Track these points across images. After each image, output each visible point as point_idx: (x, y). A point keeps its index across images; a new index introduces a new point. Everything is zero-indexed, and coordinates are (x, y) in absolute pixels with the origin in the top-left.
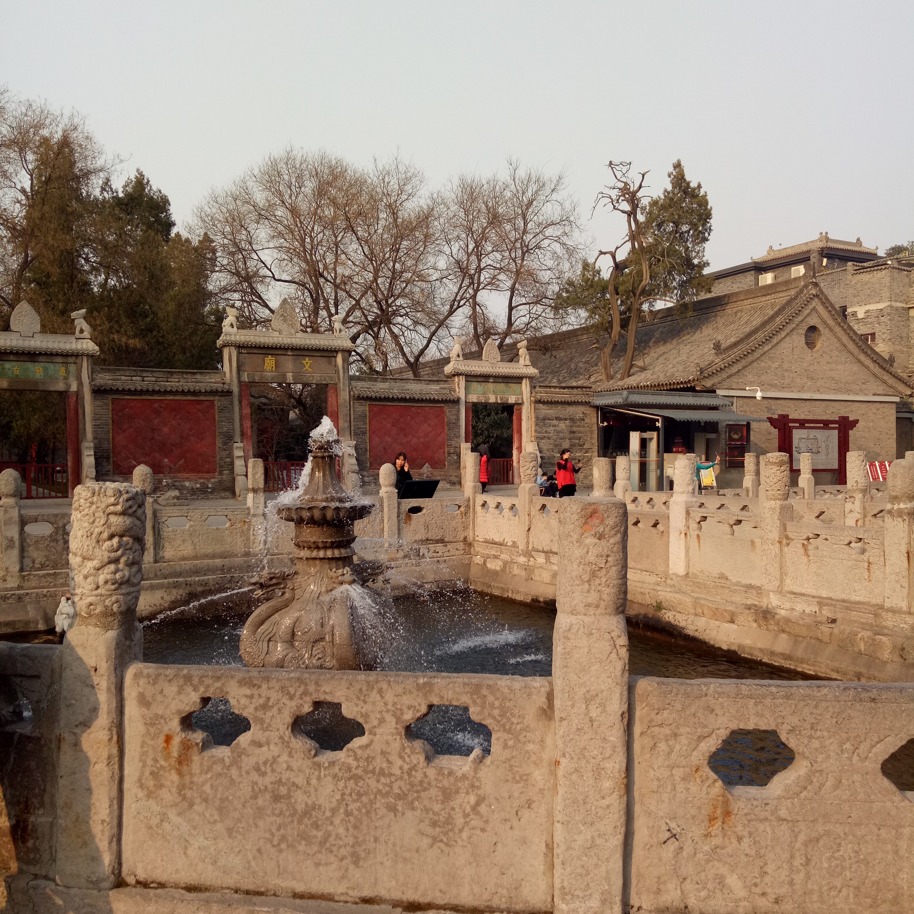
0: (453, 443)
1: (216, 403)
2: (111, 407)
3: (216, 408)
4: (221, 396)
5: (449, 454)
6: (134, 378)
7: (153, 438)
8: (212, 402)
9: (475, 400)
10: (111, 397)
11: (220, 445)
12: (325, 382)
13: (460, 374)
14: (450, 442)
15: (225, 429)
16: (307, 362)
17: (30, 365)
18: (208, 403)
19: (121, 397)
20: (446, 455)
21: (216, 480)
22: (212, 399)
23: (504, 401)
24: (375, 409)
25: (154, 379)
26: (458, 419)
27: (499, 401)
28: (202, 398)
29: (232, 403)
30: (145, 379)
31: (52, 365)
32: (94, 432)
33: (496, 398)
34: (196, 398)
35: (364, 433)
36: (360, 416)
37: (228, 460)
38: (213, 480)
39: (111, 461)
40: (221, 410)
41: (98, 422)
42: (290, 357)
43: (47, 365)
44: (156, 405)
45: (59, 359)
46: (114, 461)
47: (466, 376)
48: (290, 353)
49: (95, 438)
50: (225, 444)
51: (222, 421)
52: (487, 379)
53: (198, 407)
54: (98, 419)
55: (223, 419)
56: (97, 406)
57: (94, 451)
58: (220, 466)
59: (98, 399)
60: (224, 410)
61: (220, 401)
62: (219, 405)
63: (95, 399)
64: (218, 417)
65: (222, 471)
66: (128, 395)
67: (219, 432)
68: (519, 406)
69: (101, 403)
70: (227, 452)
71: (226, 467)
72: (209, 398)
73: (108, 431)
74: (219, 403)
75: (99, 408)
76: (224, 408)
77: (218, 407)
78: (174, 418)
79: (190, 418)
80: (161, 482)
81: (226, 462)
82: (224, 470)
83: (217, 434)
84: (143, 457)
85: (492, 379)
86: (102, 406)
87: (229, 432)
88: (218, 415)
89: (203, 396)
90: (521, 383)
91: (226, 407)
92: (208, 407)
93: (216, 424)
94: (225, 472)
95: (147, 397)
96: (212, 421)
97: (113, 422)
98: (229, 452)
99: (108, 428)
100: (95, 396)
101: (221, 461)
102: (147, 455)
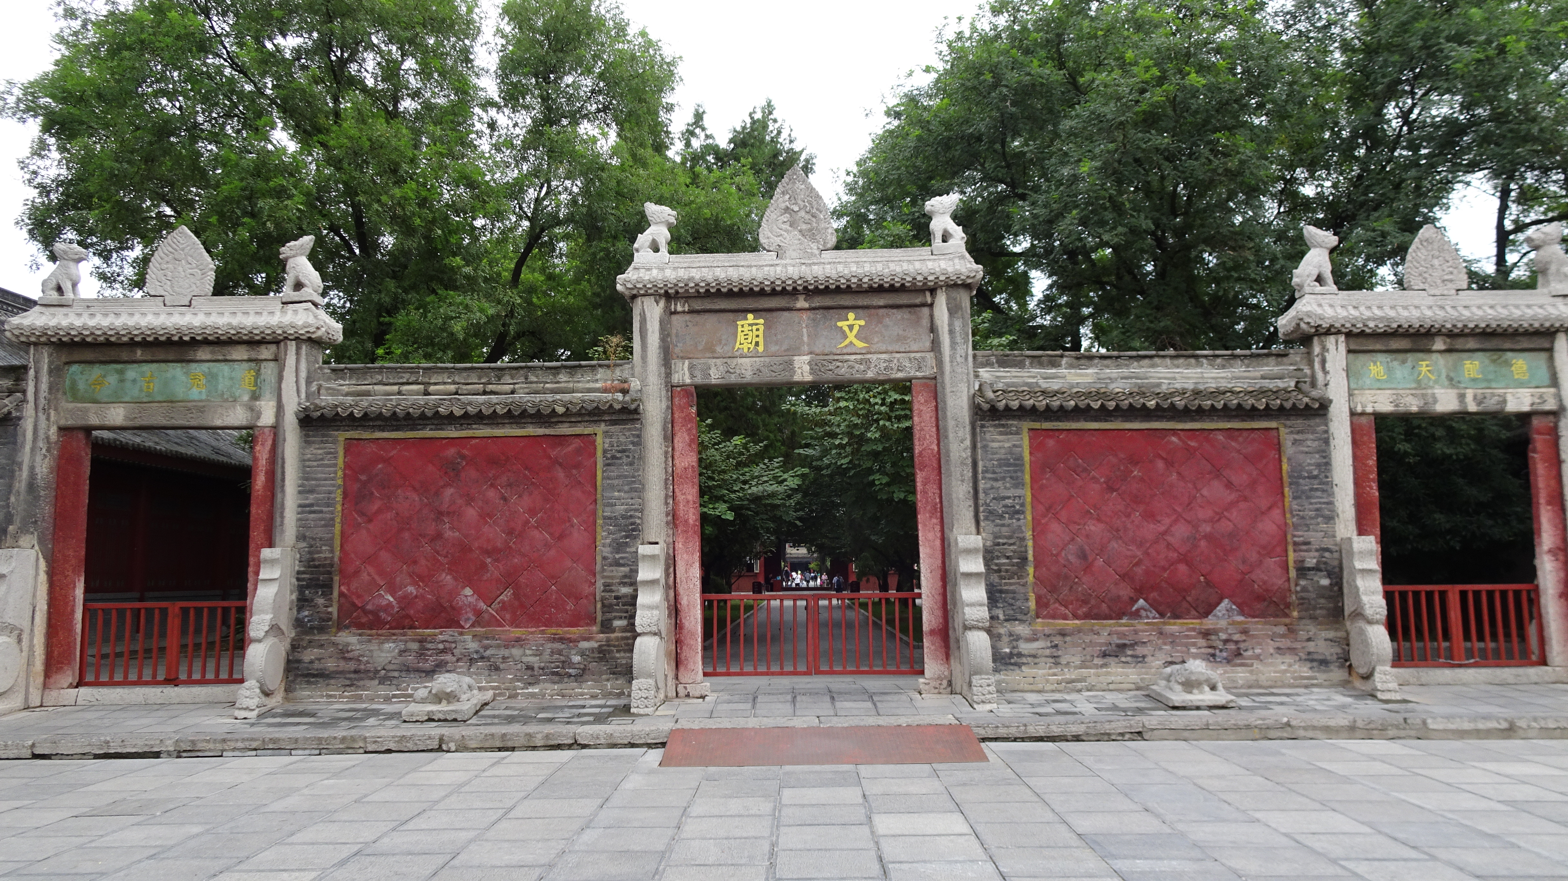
0: (1315, 537)
1: (599, 440)
2: (340, 461)
3: (599, 453)
4: (614, 423)
5: (1302, 571)
6: (405, 388)
7: (439, 536)
8: (589, 440)
9: (1386, 407)
10: (342, 436)
11: (606, 551)
12: (900, 375)
13: (1328, 332)
14: (1301, 535)
15: (620, 509)
16: (852, 323)
17: (176, 371)
18: (577, 441)
19: (366, 435)
20: (1293, 573)
21: (595, 645)
22: (587, 431)
23: (1491, 405)
24: (1051, 443)
25: (452, 388)
26: (1326, 465)
27: (1472, 407)
28: (564, 429)
29: (639, 441)
30: (432, 388)
31: (225, 368)
32: (302, 523)
33: (1462, 397)
34: (547, 431)
35: (1016, 513)
36: (1004, 463)
37: (625, 590)
38: (584, 645)
39: (336, 594)
40: (611, 461)
41: (311, 498)
42: (805, 316)
43: (216, 367)
44: (451, 452)
45: (240, 353)
46: (341, 594)
47: (1349, 335)
48: (802, 303)
49: (301, 537)
50: (619, 547)
51: (612, 487)
52: (1422, 343)
53: (553, 453)
54: (311, 492)
55: (616, 482)
56: (309, 460)
57: (297, 568)
58: (603, 606)
59: (314, 442)
60: (620, 458)
61: (611, 436)
62: (606, 446)
63: (306, 442)
64: (603, 478)
65: (610, 620)
66: (383, 431)
67: (605, 518)
68: (1550, 420)
69: (320, 451)
70: (622, 569)
71: (617, 611)
72: (578, 430)
73: (333, 519)
74: (608, 440)
75: (315, 464)
76: (619, 455)
77: (605, 451)
78: (492, 485)
79: (533, 483)
80: (450, 649)
81: (617, 598)
82: (615, 618)
83: (600, 522)
84: (411, 584)
85: (1439, 344)
86: (322, 459)
87: (631, 516)
88: (604, 472)
89: (567, 425)
90: (1550, 350)
91: (623, 451)
92: (578, 451)
93: (599, 496)
94: (617, 623)
95: (428, 433)
96: (589, 488)
97: (344, 498)
98: (627, 569)
99: (332, 513)
100: (307, 436)
101: (607, 595)
102: (421, 578)
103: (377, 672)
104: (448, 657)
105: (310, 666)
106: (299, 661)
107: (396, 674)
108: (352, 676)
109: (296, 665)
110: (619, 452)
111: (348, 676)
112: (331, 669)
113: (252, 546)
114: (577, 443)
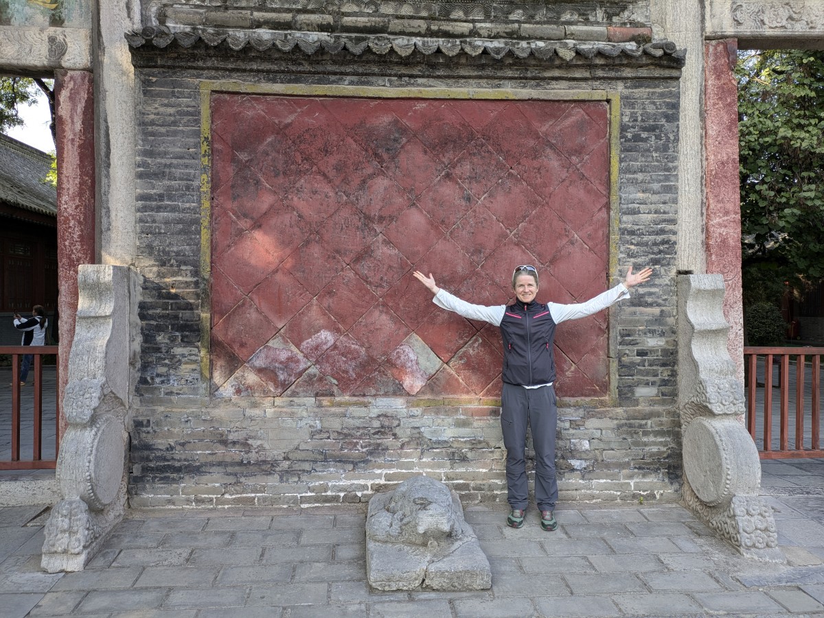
1: (615, 108)
2: (205, 127)
3: (615, 132)
4: (637, 82)
7: (367, 253)
8: (595, 108)
10: (206, 85)
18: (578, 114)
19: (246, 86)
21: (610, 424)
22: (598, 95)
28: (560, 91)
29: (674, 113)
32: (144, 226)
37: (653, 342)
38: (594, 423)
39: (205, 340)
40: (633, 143)
41: (159, 187)
44: (384, 119)
46: (214, 342)
49: (144, 249)
53: (544, 128)
54: (159, 175)
55: (640, 176)
56: (152, 123)
57: (140, 298)
58: (622, 365)
59: (159, 95)
60: (646, 140)
61: (632, 105)
62: (626, 119)
63: (145, 93)
64: (621, 171)
65: (631, 388)
66: (274, 81)
67: (623, 231)
69: (171, 110)
70: (649, 310)
71: (640, 373)
72: (582, 92)
73: (197, 222)
74: (628, 112)
75: (163, 130)
76: (644, 135)
77: (623, 128)
78: (448, 176)
79: (510, 175)
80: (390, 428)
81: (641, 353)
82: (638, 384)
83: (615, 237)
84: (326, 328)
86: (174, 123)
87: (662, 232)
88: (621, 161)
89: (564, 84)
91: (652, 129)
92: (580, 127)
93: (614, 198)
94: (641, 392)
95: (346, 88)
96: (597, 186)
97: (213, 189)
98: (656, 311)
99: (194, 211)
100: (146, 83)
101: (626, 349)
102: (342, 318)
103: (274, 464)
104: (388, 441)
105: (168, 455)
106: (148, 447)
107: (307, 466)
108: (237, 469)
109: (146, 453)
110: (644, 129)
111: (229, 469)
112: (203, 460)
113: (62, 262)
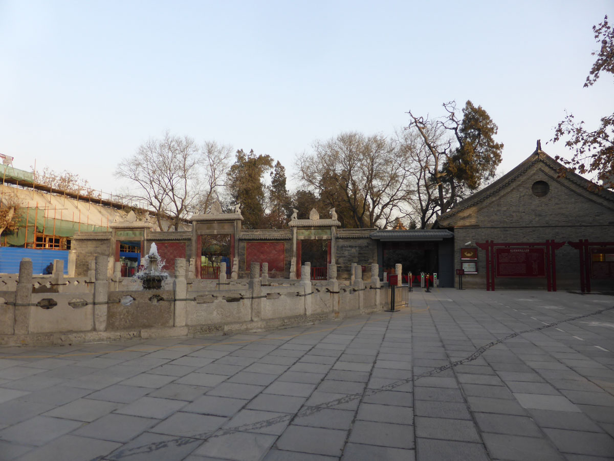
0: (288, 259)
4: (188, 241)
5: (286, 264)
8: (185, 243)
9: (303, 238)
12: (229, 233)
13: (295, 227)
14: (286, 259)
15: (189, 253)
17: (131, 232)
20: (284, 265)
23: (320, 238)
24: (250, 244)
26: (292, 248)
27: (317, 238)
28: (181, 241)
29: (191, 243)
31: (137, 232)
33: (315, 237)
34: (179, 242)
35: (244, 255)
36: (242, 247)
42: (216, 224)
45: (139, 230)
47: (297, 227)
48: (216, 222)
50: (189, 259)
51: (188, 250)
52: (310, 228)
68: (329, 241)
85: (312, 228)
90: (331, 229)
91: (189, 244)
114: (183, 244)
